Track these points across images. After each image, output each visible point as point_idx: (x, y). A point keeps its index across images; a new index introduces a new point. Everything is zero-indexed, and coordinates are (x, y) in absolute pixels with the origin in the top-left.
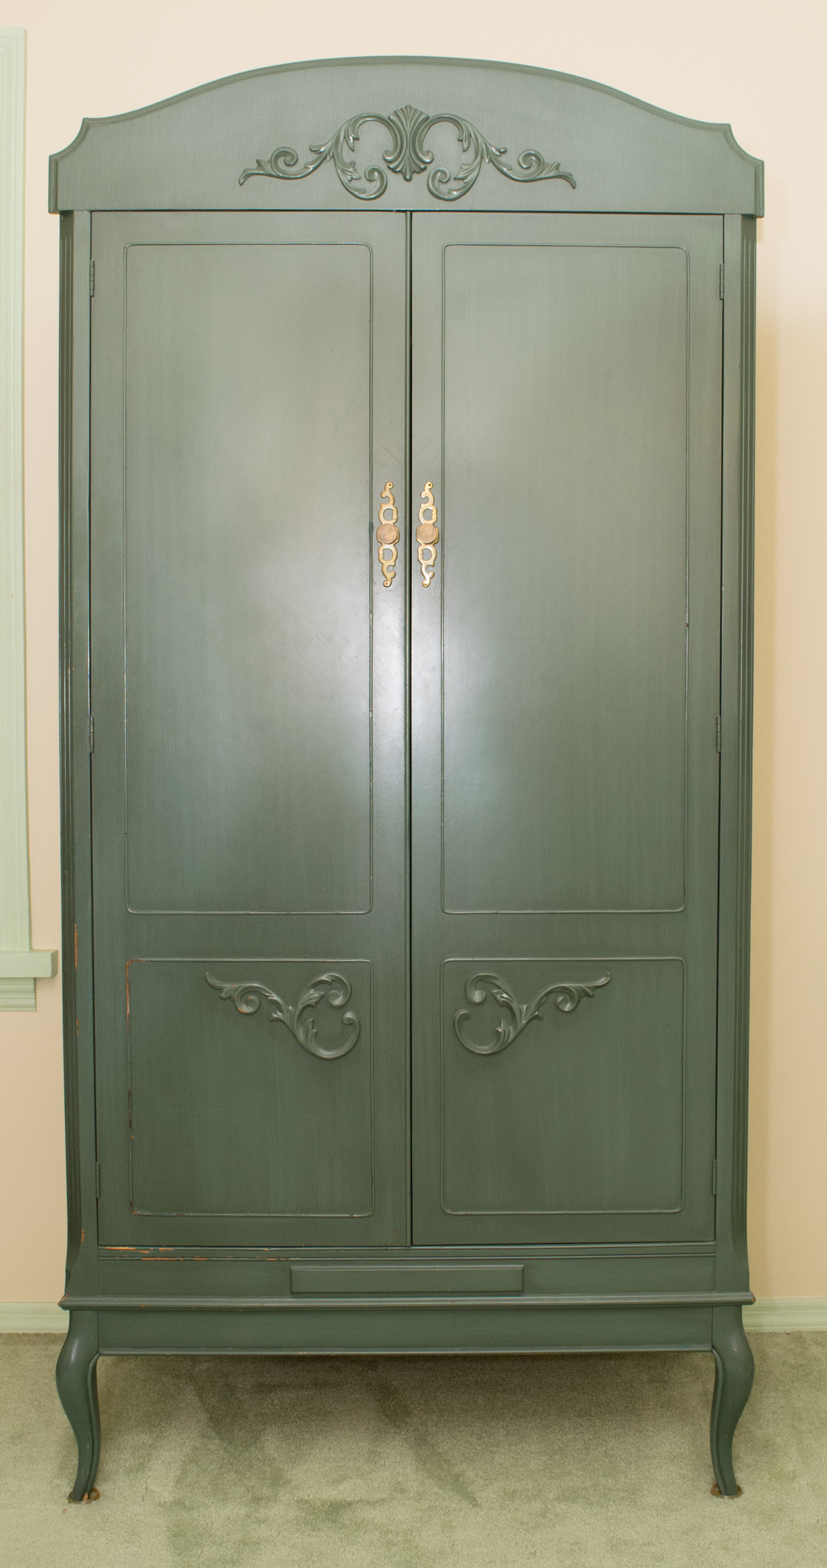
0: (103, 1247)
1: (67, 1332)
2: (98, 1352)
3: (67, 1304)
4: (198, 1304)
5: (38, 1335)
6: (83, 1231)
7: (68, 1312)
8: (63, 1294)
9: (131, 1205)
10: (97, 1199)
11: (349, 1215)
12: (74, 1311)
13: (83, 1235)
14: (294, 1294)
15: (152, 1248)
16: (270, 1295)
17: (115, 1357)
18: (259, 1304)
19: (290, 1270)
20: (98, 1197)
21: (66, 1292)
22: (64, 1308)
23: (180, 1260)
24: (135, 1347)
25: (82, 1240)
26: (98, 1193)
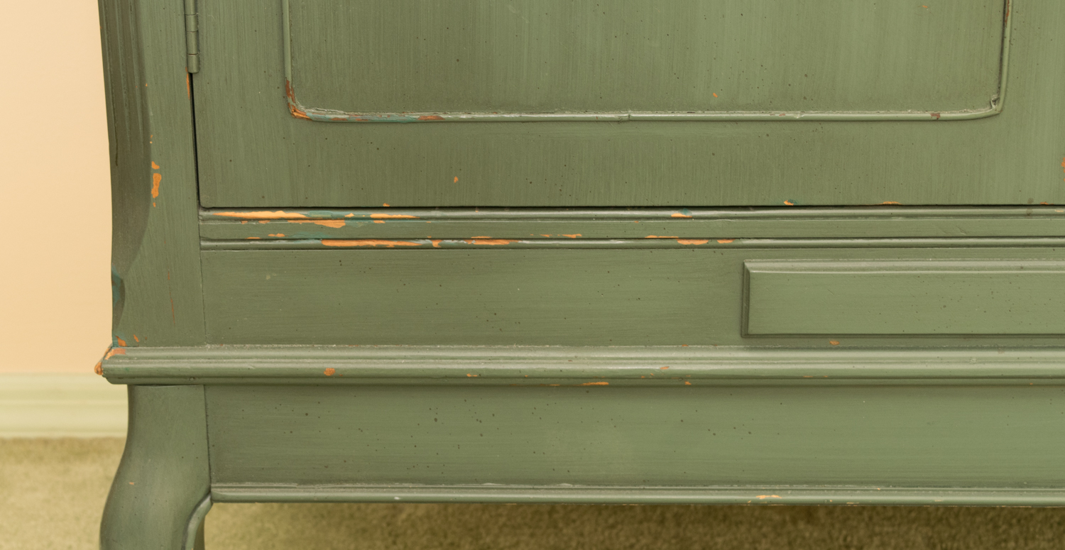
0: (212, 213)
1: (124, 434)
2: (209, 492)
3: (120, 366)
4: (482, 366)
5: (46, 442)
6: (154, 166)
7: (124, 388)
8: (110, 341)
9: (287, 90)
10: (191, 75)
11: (927, 115)
12: (137, 384)
13: (156, 179)
14: (750, 337)
15: (351, 214)
16: (682, 340)
17: (256, 507)
18: (657, 367)
19: (746, 274)
20: (194, 70)
21: (115, 335)
22: (114, 378)
23: (431, 248)
24: (305, 482)
25: (155, 192)
26: (194, 59)
